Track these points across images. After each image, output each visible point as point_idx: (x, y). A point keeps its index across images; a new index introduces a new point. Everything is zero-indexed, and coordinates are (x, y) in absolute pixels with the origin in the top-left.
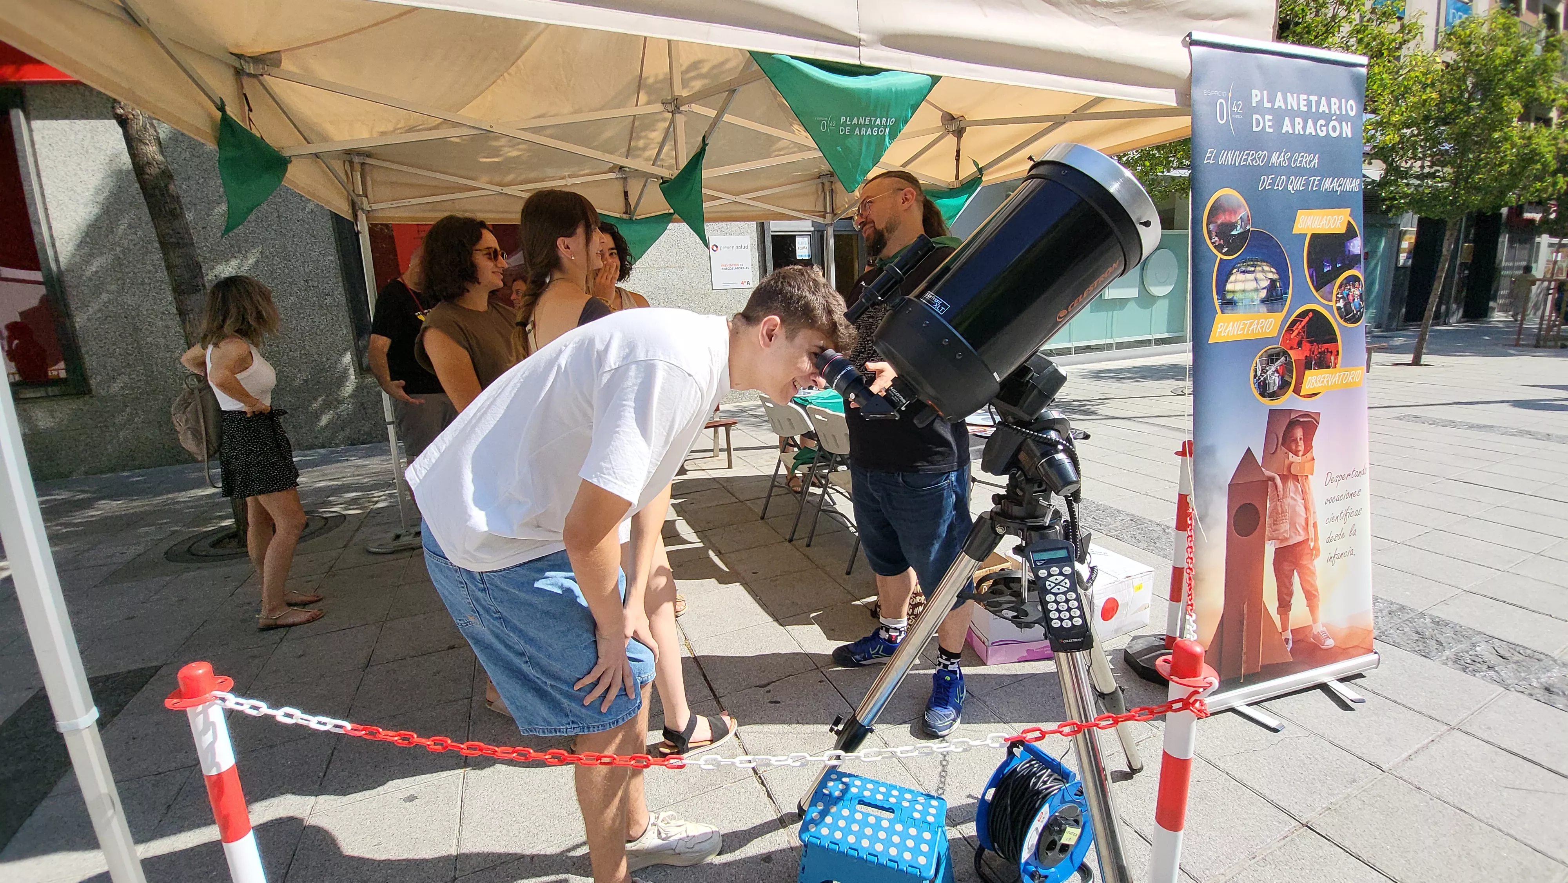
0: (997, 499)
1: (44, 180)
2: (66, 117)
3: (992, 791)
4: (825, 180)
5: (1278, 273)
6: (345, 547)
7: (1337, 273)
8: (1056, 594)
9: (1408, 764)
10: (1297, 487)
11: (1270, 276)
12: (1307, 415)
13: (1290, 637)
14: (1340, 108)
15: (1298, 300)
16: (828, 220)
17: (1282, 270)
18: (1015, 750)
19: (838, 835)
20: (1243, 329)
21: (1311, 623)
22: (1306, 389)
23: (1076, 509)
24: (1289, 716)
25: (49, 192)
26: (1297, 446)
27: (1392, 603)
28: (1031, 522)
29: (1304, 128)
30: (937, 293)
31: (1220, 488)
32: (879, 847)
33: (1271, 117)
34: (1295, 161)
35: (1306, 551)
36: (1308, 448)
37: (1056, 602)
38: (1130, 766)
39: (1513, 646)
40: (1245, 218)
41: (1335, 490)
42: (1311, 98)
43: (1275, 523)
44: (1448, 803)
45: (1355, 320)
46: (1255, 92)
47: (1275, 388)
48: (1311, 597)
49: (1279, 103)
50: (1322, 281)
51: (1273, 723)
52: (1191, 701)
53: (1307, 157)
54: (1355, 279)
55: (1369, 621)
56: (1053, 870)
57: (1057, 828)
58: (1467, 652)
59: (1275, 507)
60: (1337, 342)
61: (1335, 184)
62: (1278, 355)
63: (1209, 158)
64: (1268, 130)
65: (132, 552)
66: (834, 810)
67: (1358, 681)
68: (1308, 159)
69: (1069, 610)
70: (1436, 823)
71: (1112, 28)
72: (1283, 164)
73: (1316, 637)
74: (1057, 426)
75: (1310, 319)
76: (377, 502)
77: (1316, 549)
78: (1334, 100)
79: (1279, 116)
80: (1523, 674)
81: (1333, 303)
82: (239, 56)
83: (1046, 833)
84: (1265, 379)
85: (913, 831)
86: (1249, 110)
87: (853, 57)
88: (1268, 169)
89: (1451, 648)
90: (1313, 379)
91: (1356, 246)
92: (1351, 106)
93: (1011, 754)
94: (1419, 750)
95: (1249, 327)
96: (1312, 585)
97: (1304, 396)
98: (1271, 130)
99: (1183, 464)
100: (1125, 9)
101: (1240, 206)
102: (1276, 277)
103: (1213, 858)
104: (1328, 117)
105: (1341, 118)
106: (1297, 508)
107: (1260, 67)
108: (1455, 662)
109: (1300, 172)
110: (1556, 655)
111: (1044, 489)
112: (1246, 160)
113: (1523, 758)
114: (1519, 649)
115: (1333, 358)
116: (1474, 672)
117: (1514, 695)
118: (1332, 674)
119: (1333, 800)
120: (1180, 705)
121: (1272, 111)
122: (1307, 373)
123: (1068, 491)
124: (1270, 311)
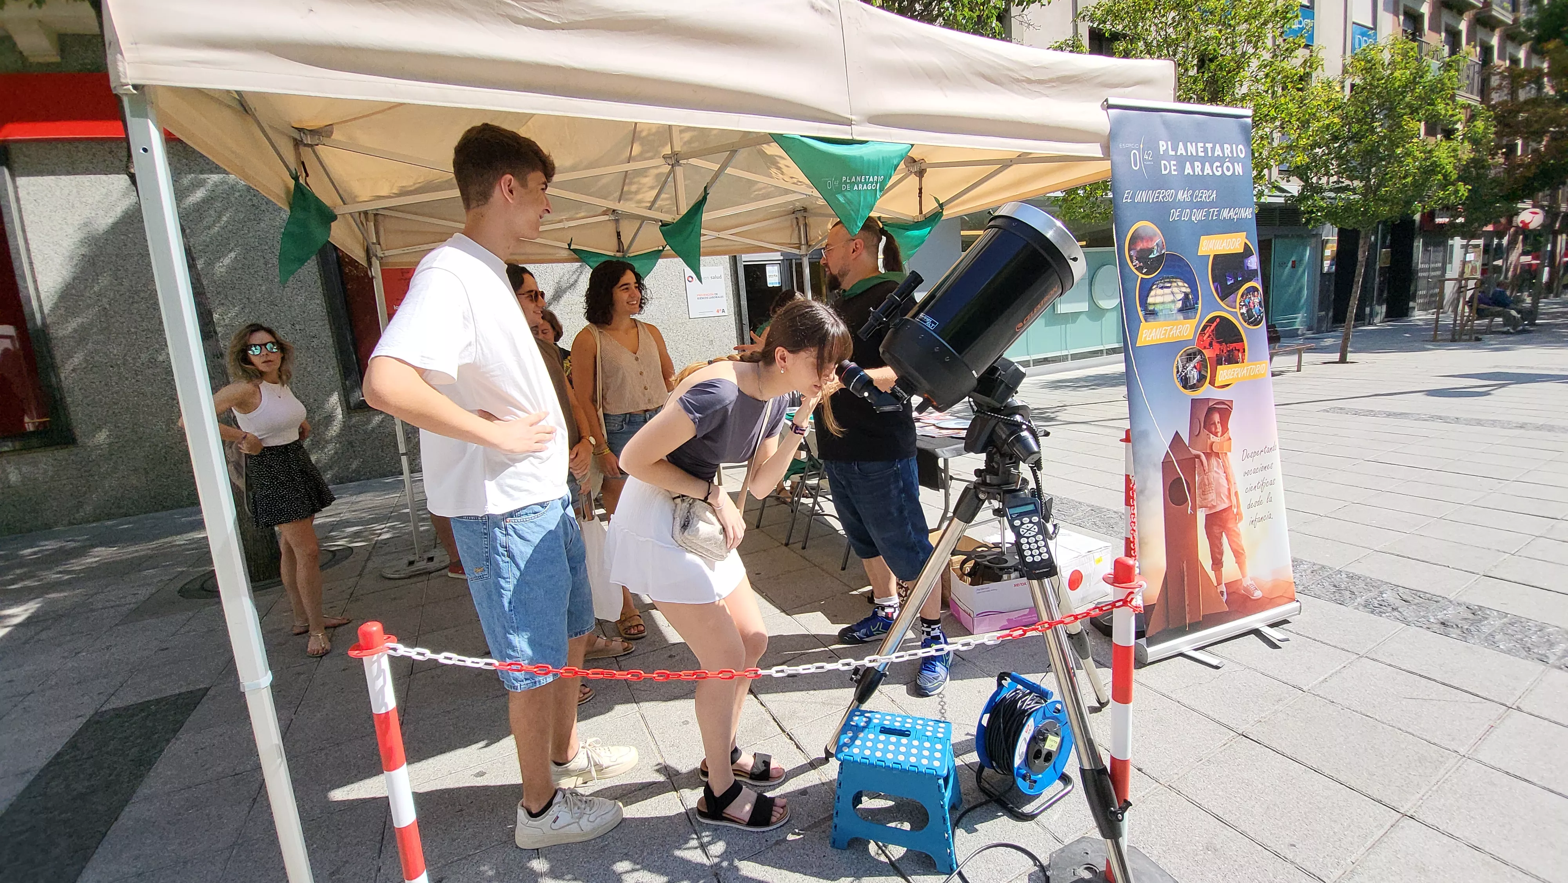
0: (978, 472)
1: (29, 235)
2: (53, 173)
3: (987, 716)
4: (799, 215)
5: (1190, 287)
6: (360, 575)
7: (1238, 285)
8: (1028, 538)
9: (1324, 685)
10: (1219, 463)
11: (1184, 290)
12: (1223, 403)
13: (1225, 590)
14: (1232, 152)
15: (1207, 309)
16: (803, 252)
18: (1003, 682)
19: (867, 752)
20: (1165, 334)
21: (1241, 577)
22: (1220, 379)
23: (1039, 476)
24: (1229, 656)
25: (35, 246)
26: (1216, 428)
27: (1314, 564)
28: (1005, 488)
29: (1203, 170)
30: (927, 314)
31: (1155, 465)
32: (901, 758)
33: (1175, 163)
34: (1198, 196)
35: (1231, 516)
36: (1225, 429)
37: (1028, 543)
38: (1099, 702)
39: (1416, 592)
40: (1160, 244)
41: (1250, 464)
42: (1207, 145)
43: (1204, 493)
44: (1356, 712)
45: (1256, 323)
46: (1161, 143)
47: (1195, 381)
48: (1238, 555)
49: (1181, 151)
50: (1226, 292)
51: (1214, 662)
52: (1129, 599)
53: (1206, 193)
54: (1255, 289)
55: (1289, 574)
56: (1040, 776)
57: (1040, 738)
58: (1376, 599)
59: (1203, 480)
60: (1242, 341)
61: (1231, 213)
62: (1195, 354)
63: (1128, 198)
64: (1173, 173)
65: (144, 593)
66: (861, 735)
67: (1285, 626)
69: (1038, 548)
70: (1346, 726)
71: (1044, 99)
72: (1186, 199)
73: (1246, 589)
74: (1020, 412)
75: (1218, 323)
76: (380, 534)
77: (1238, 513)
78: (1226, 146)
79: (1181, 161)
81: (1237, 310)
82: (300, 130)
83: (1033, 743)
84: (1186, 374)
85: (927, 744)
86: (1158, 158)
87: (847, 133)
88: (1176, 204)
89: (1362, 596)
90: (1225, 372)
91: (1253, 263)
92: (1241, 150)
93: (1000, 686)
94: (1333, 674)
95: (1170, 331)
96: (1239, 546)
97: (1218, 387)
98: (1176, 173)
99: (1127, 449)
100: (1054, 84)
101: (1155, 235)
102: (1188, 290)
103: (1168, 763)
104: (1222, 160)
105: (1233, 160)
106: (1221, 481)
107: (1164, 123)
108: (1365, 606)
109: (1200, 206)
110: (1452, 597)
111: (1013, 460)
112: (1158, 197)
113: (1420, 676)
114: (1419, 594)
115: (1240, 355)
116: (1380, 614)
117: (1413, 629)
118: (1262, 621)
119: (1263, 715)
120: (1121, 603)
121: (1176, 157)
122: (1219, 368)
123: (1032, 461)
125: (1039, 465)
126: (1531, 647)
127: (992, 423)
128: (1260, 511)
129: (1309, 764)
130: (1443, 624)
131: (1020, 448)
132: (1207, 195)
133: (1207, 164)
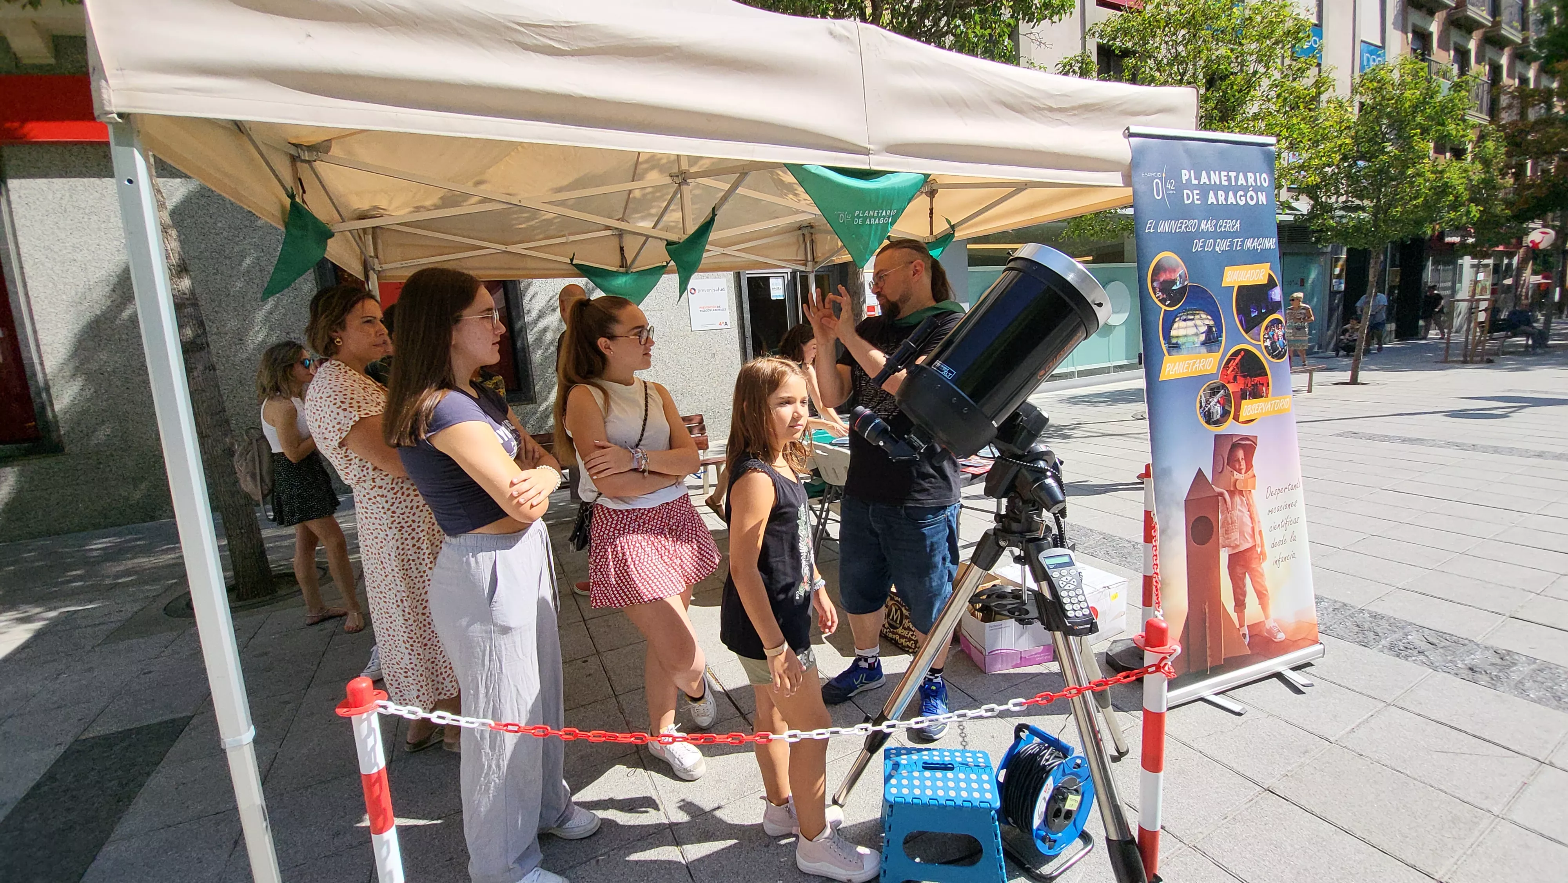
0: (998, 517)
3: (1004, 771)
4: (805, 231)
5: (1213, 319)
7: (1263, 317)
9: (1351, 735)
10: (1242, 500)
11: (1207, 322)
12: (1246, 438)
13: (1247, 632)
14: (1255, 180)
15: (1231, 342)
16: (809, 269)
17: (1216, 318)
18: (1021, 734)
20: (1188, 368)
21: (1263, 619)
22: (1244, 415)
23: (1063, 524)
24: (1251, 702)
26: (1240, 465)
27: (1336, 602)
28: (1027, 535)
29: (1226, 199)
30: (944, 363)
31: (1178, 504)
33: (1198, 192)
34: (1221, 226)
35: (1255, 556)
36: (1249, 466)
38: (1118, 750)
39: (1441, 634)
40: (1183, 275)
41: (1276, 503)
42: (1230, 174)
43: (1227, 532)
44: (1386, 766)
45: (1280, 356)
46: (1184, 172)
47: (1218, 417)
48: (1261, 595)
49: (1204, 179)
50: (1250, 325)
51: (1237, 708)
52: (1162, 665)
54: (1277, 322)
55: (1313, 615)
56: (1060, 835)
57: (1060, 797)
58: (1401, 640)
59: (1226, 517)
60: (1267, 375)
61: (1255, 244)
62: (1218, 388)
63: (1150, 228)
64: (1196, 202)
65: (129, 609)
67: (1308, 669)
68: (1231, 224)
70: (1375, 782)
71: (1066, 127)
72: (1210, 229)
73: (1269, 631)
74: (1045, 457)
75: (1243, 357)
77: (1263, 553)
78: (1250, 175)
79: (1204, 191)
80: (1449, 658)
81: (1261, 343)
82: (296, 145)
83: (1052, 801)
84: (1209, 409)
86: (1180, 187)
87: (864, 163)
88: (1199, 234)
89: (1387, 638)
90: (1249, 408)
91: (1277, 294)
92: (1264, 179)
93: (1018, 738)
94: (1360, 724)
95: (1193, 365)
96: (1262, 586)
97: (1243, 423)
98: (1199, 202)
100: (1076, 112)
101: (1178, 266)
102: (1212, 323)
103: (1192, 820)
104: (1245, 189)
105: (1257, 189)
106: (1245, 519)
107: (1187, 151)
108: (1390, 649)
109: (1224, 235)
110: (1478, 639)
111: (1036, 507)
112: (1180, 227)
113: (1451, 727)
114: (1444, 636)
115: (1264, 389)
116: (1406, 657)
117: (1441, 675)
118: (1285, 663)
119: (1290, 768)
120: (1154, 669)
121: (1199, 186)
122: (1243, 402)
123: (1055, 509)
124: (1209, 351)
125: (1063, 513)
126: (1562, 696)
127: (1015, 469)
128: (1283, 551)
129: (1339, 824)
130: (1471, 669)
131: (1043, 494)
132: (1232, 225)
133: (1231, 193)
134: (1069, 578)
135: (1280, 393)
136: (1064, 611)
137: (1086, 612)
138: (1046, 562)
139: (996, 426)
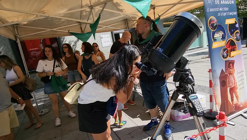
0: (177, 87)
4: (126, 21)
5: (224, 33)
7: (234, 31)
10: (232, 76)
11: (222, 33)
12: (232, 61)
13: (234, 106)
15: (228, 38)
17: (224, 32)
20: (218, 45)
21: (238, 102)
22: (232, 55)
24: (236, 121)
26: (231, 67)
28: (185, 91)
29: (225, 3)
31: (218, 78)
33: (218, 1)
34: (224, 9)
35: (235, 88)
36: (233, 67)
40: (216, 22)
41: (239, 75)
43: (229, 83)
45: (238, 41)
47: (226, 56)
50: (232, 33)
51: (233, 124)
54: (238, 32)
59: (229, 80)
60: (236, 45)
61: (232, 13)
62: (225, 49)
63: (208, 10)
72: (222, 11)
73: (239, 105)
74: (188, 71)
75: (231, 41)
77: (237, 88)
79: (220, 0)
81: (234, 38)
84: (224, 55)
88: (219, 12)
90: (233, 53)
91: (237, 26)
97: (231, 57)
98: (219, 3)
99: (209, 74)
101: (215, 20)
102: (223, 33)
106: (233, 80)
109: (225, 12)
111: (187, 84)
112: (215, 10)
115: (235, 49)
118: (242, 112)
122: (231, 52)
123: (192, 84)
124: (223, 41)
125: (194, 85)
127: (181, 74)
128: (241, 86)
131: (189, 80)
132: (226, 9)
133: (226, 1)
134: (197, 102)
135: (239, 49)
136: (196, 111)
137: (202, 110)
138: (191, 98)
139: (175, 64)
